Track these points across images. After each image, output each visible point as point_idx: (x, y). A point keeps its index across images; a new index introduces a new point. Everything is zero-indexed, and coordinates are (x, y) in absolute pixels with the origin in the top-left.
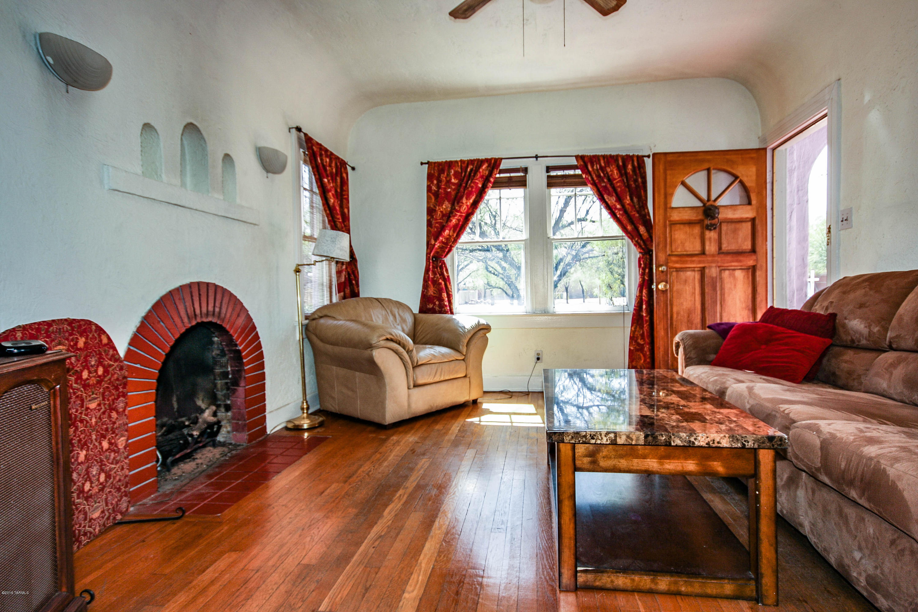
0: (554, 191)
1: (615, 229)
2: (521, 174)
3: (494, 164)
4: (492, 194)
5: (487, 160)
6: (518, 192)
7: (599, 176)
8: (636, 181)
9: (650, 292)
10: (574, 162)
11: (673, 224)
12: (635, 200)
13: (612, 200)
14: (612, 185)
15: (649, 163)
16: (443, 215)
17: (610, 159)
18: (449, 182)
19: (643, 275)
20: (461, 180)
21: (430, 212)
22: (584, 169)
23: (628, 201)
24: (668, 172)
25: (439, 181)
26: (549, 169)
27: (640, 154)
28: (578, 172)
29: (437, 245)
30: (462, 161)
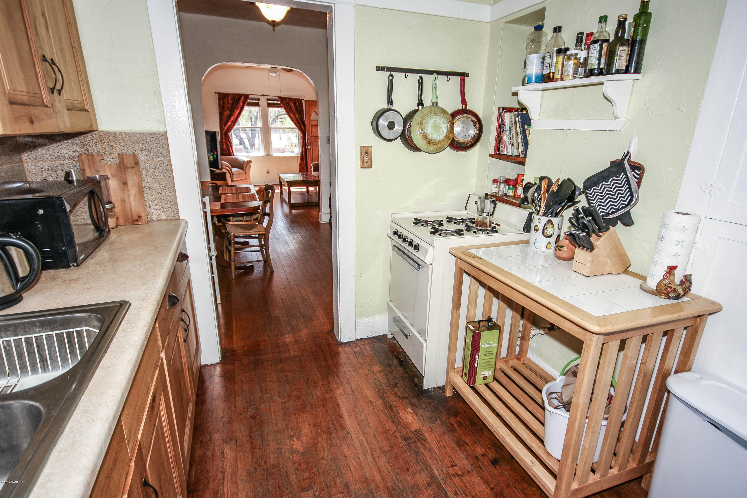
0: (270, 109)
1: (294, 126)
2: (257, 101)
3: (247, 96)
4: (246, 108)
5: (244, 95)
6: (256, 109)
7: (287, 105)
8: (300, 108)
9: (306, 149)
10: (277, 98)
11: (312, 126)
12: (300, 115)
13: (292, 115)
14: (292, 110)
15: (303, 102)
16: (227, 116)
17: (291, 99)
18: (228, 102)
19: (303, 142)
20: (233, 102)
21: (221, 114)
22: (281, 102)
23: (297, 116)
24: (310, 108)
25: (224, 101)
26: (268, 100)
27: (300, 98)
28: (279, 102)
29: (226, 128)
30: (233, 94)
